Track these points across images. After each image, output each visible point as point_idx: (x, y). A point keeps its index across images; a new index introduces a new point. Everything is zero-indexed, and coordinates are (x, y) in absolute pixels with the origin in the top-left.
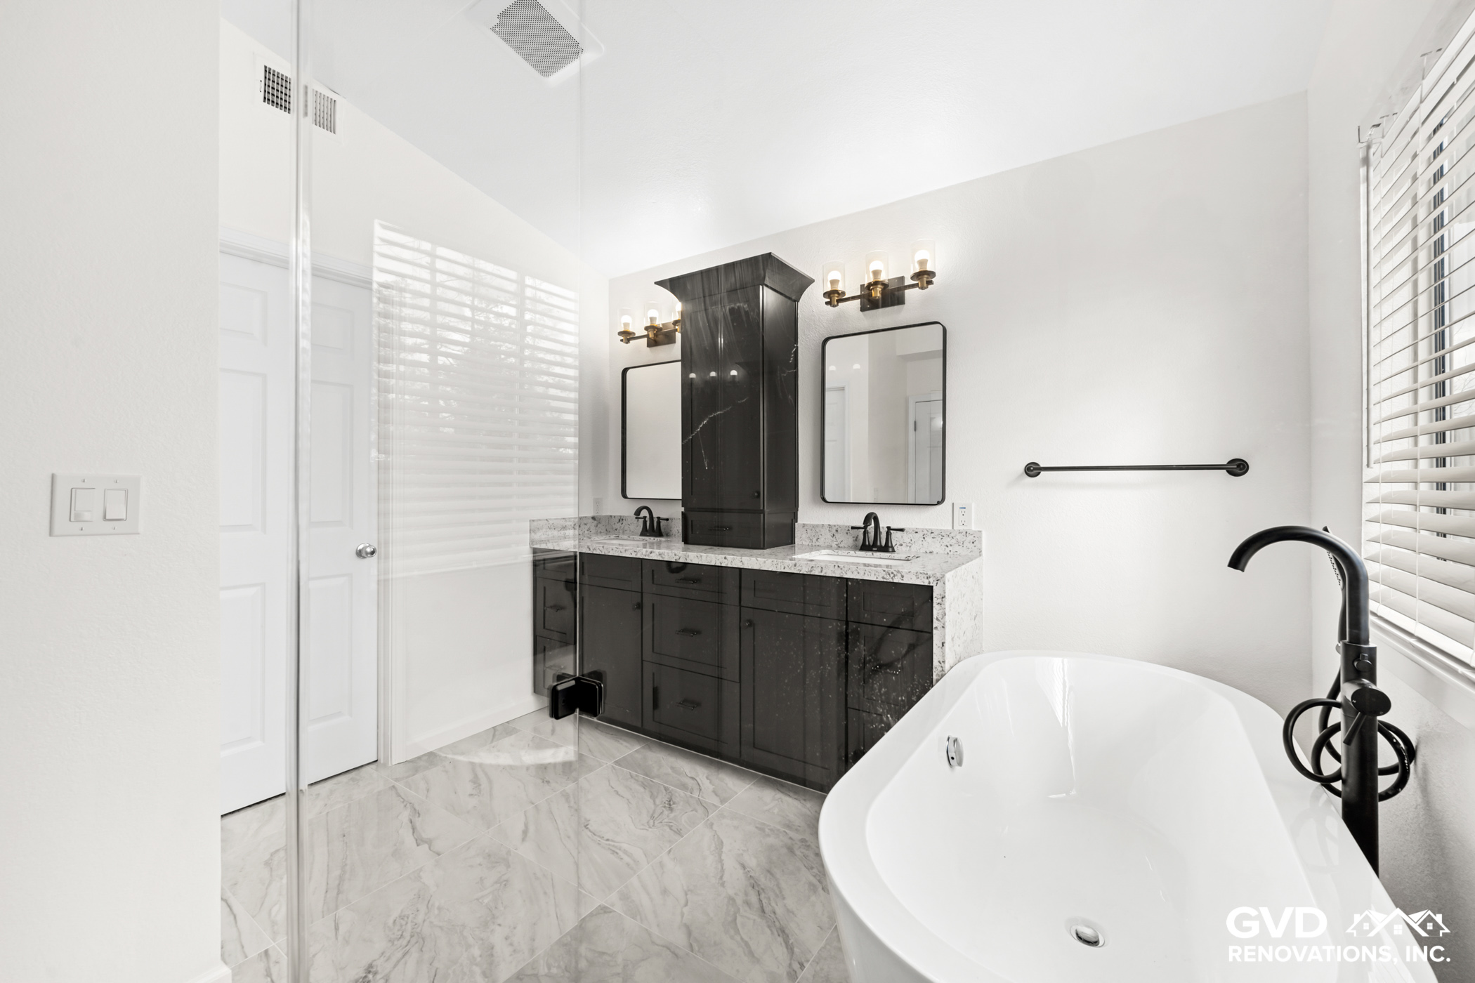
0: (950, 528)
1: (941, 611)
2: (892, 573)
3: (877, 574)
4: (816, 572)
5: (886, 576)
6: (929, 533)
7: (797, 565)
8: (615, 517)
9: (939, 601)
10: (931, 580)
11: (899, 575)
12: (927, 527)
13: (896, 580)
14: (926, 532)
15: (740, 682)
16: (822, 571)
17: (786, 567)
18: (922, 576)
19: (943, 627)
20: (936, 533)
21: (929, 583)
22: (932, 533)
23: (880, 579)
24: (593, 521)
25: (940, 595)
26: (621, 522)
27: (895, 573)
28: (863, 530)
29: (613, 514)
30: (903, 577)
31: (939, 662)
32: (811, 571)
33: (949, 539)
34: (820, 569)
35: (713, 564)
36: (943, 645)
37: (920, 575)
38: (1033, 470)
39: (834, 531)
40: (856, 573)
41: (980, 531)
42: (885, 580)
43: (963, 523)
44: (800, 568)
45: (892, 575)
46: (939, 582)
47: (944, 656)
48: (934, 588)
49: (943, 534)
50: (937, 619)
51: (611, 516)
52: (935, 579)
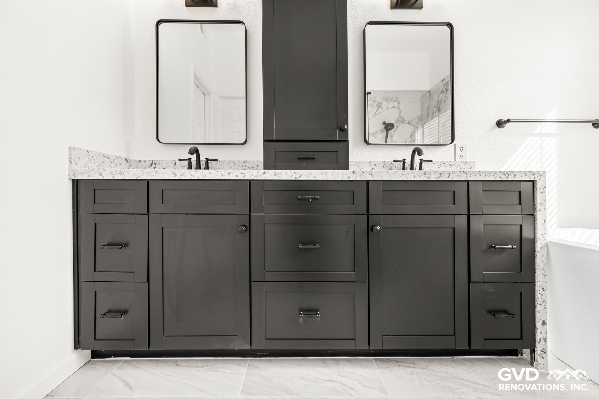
0: (454, 160)
1: (543, 198)
2: (507, 173)
3: (495, 175)
4: (444, 178)
5: (502, 176)
6: (442, 164)
7: (427, 173)
8: (145, 161)
9: (542, 190)
10: (536, 176)
11: (513, 174)
12: (441, 160)
13: (510, 179)
14: (440, 163)
15: (369, 282)
16: (449, 177)
17: (416, 175)
18: (530, 174)
19: (545, 209)
20: (447, 164)
21: (535, 178)
22: (444, 164)
23: (498, 179)
24: (126, 162)
25: (543, 186)
26: (153, 166)
27: (509, 173)
28: (403, 162)
29: (142, 159)
30: (515, 175)
31: (542, 234)
32: (439, 177)
33: (455, 167)
34: (447, 175)
35: (341, 179)
36: (545, 222)
37: (528, 173)
38: (500, 124)
39: (373, 166)
40: (478, 176)
41: (475, 161)
42: (501, 179)
43: (462, 157)
44: (429, 176)
45: (507, 175)
46: (541, 177)
47: (545, 230)
48: (538, 181)
49: (451, 164)
50: (540, 204)
51: (140, 161)
52: (538, 175)
